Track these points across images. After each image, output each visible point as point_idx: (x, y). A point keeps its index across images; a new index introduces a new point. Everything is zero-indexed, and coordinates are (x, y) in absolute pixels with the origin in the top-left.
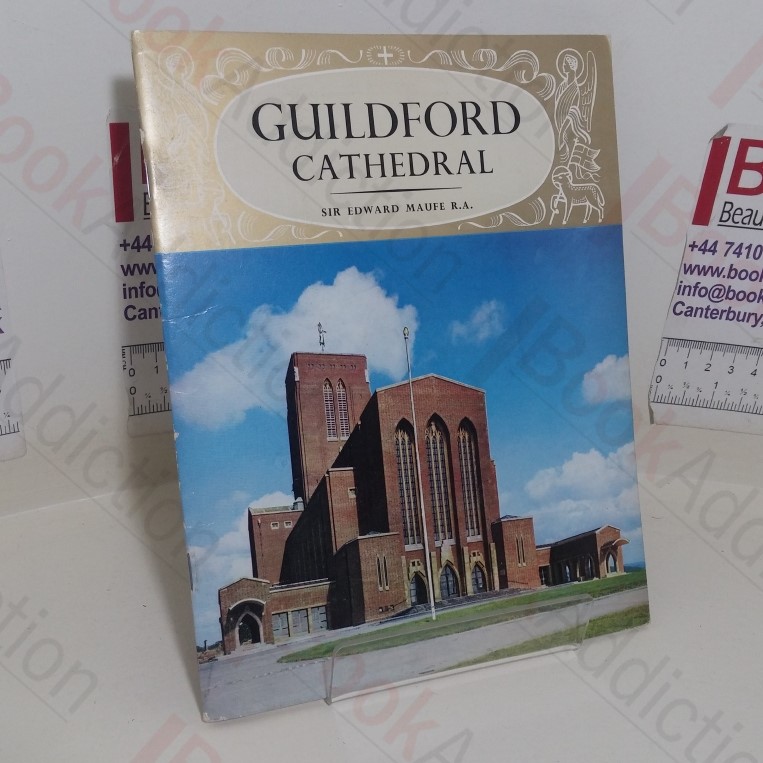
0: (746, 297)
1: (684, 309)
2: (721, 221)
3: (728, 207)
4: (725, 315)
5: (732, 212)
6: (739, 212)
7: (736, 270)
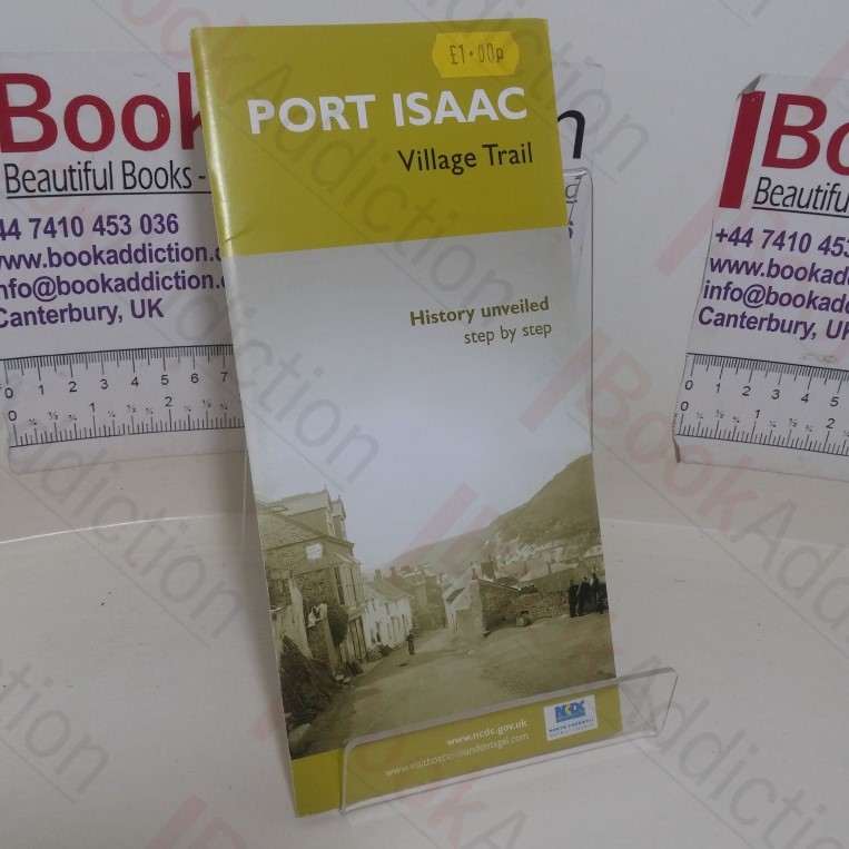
0: (792, 300)
1: (713, 316)
2: (756, 202)
3: (765, 184)
4: (766, 323)
5: (770, 191)
6: (778, 190)
7: (778, 266)
